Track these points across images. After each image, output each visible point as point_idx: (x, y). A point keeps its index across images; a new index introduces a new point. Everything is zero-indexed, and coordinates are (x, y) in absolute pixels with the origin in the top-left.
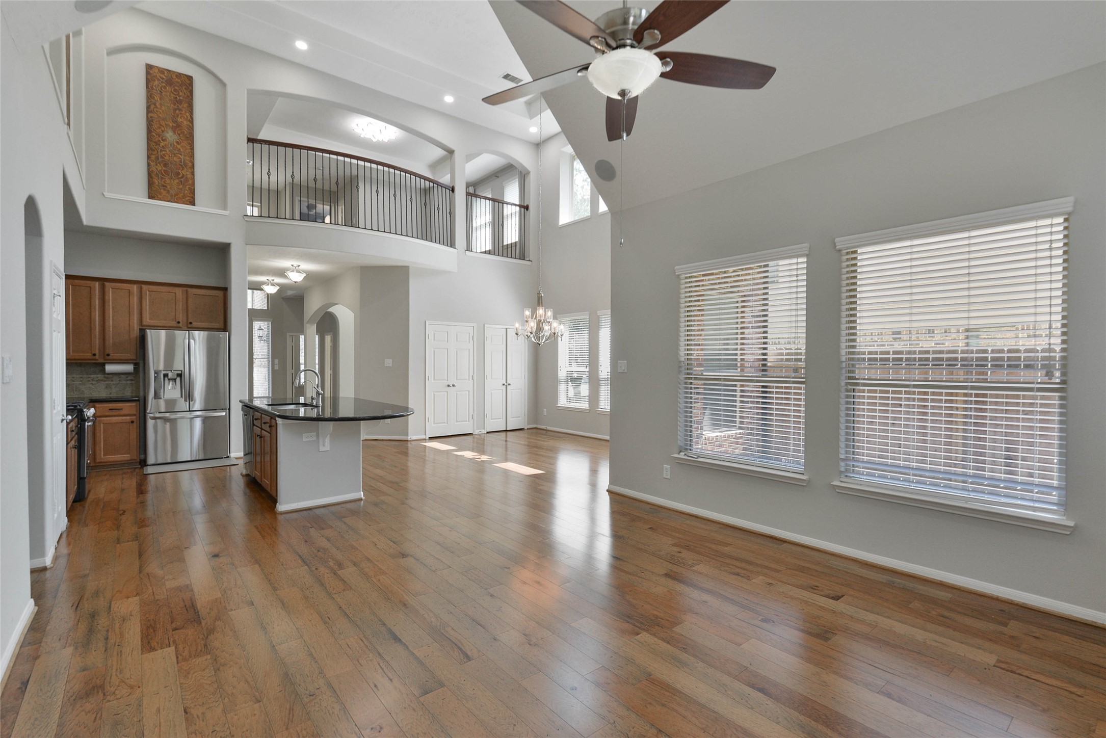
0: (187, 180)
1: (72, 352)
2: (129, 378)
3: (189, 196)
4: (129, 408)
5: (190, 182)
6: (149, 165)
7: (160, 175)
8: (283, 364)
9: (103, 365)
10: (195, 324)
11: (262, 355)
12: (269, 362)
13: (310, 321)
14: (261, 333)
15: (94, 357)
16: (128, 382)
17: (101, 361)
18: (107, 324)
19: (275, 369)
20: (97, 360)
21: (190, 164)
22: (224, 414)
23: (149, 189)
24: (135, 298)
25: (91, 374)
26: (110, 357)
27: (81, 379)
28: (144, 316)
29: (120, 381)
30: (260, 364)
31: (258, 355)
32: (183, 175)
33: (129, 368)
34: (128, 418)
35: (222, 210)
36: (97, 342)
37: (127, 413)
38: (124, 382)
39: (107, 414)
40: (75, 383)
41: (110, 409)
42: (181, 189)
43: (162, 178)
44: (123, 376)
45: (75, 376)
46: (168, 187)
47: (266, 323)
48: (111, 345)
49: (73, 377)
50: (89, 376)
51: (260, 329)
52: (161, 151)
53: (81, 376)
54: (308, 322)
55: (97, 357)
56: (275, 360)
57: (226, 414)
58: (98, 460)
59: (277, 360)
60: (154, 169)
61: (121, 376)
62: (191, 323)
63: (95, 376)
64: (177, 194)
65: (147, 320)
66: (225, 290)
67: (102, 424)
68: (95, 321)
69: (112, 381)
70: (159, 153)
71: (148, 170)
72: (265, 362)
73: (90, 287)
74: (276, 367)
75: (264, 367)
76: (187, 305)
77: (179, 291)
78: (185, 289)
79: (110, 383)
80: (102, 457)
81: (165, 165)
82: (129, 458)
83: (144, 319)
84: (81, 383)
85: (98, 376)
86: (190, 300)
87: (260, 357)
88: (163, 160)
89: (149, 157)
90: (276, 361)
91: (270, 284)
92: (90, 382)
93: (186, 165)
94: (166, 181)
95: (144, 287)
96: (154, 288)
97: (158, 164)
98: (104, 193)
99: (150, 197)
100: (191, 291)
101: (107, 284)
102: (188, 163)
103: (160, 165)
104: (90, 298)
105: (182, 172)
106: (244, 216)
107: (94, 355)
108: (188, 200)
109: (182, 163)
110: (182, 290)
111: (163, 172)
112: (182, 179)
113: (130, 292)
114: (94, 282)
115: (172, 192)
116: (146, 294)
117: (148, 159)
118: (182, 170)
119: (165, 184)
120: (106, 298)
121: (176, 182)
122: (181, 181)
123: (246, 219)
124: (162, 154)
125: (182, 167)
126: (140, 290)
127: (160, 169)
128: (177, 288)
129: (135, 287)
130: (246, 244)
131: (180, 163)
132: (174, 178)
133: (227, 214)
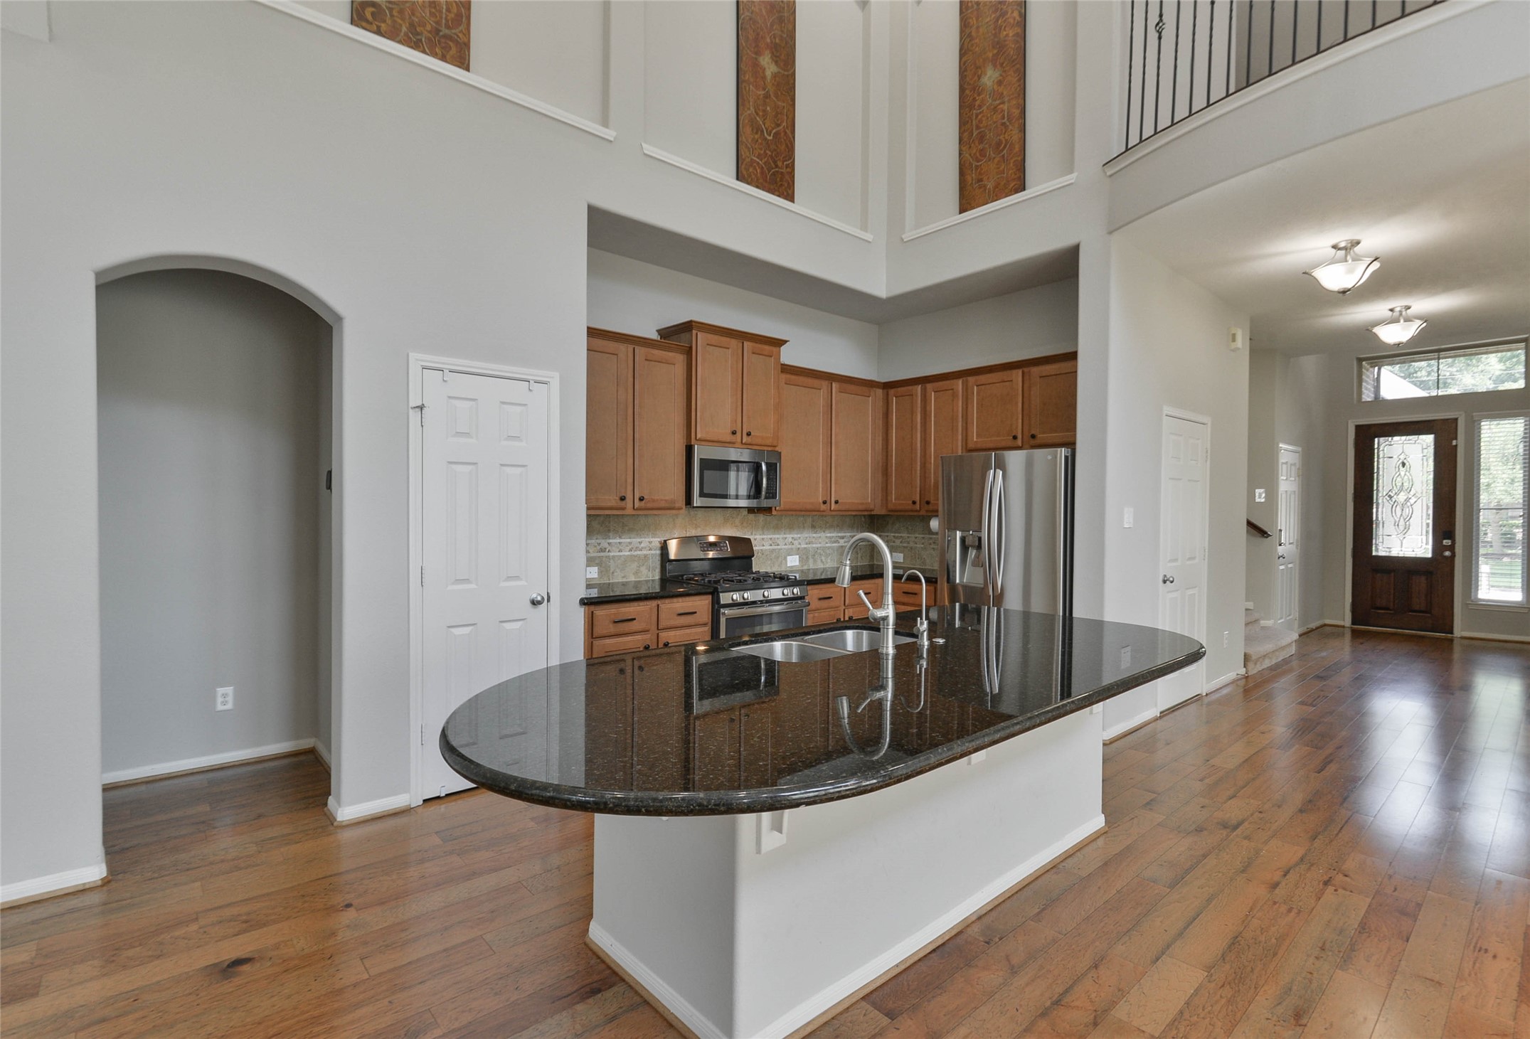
0: (1012, 146)
1: (895, 499)
3: (1015, 179)
5: (1017, 148)
6: (960, 153)
7: (974, 164)
9: (929, 519)
10: (1041, 438)
15: (915, 507)
17: (923, 513)
18: (928, 452)
20: (918, 511)
21: (1018, 112)
23: (960, 199)
24: (960, 402)
26: (930, 507)
27: (923, 541)
28: (971, 432)
32: (1006, 140)
35: (1067, 175)
36: (918, 482)
39: (902, 599)
40: (918, 546)
42: (1003, 172)
43: (977, 167)
45: (917, 535)
46: (985, 179)
48: (932, 486)
49: (916, 538)
50: (931, 536)
52: (977, 116)
53: (922, 536)
60: (967, 157)
62: (1034, 436)
64: (996, 187)
65: (974, 440)
66: (1069, 356)
68: (916, 448)
71: (960, 163)
73: (913, 395)
76: (1029, 400)
77: (1017, 375)
78: (1026, 370)
81: (982, 139)
83: (971, 439)
84: (922, 546)
86: (1034, 391)
89: (961, 140)
91: (1400, 321)
93: (1011, 118)
94: (982, 169)
95: (971, 379)
96: (983, 378)
97: (973, 145)
98: (903, 236)
99: (962, 211)
100: (1036, 370)
101: (929, 386)
102: (1014, 111)
103: (974, 144)
104: (913, 412)
105: (1004, 137)
106: (1104, 165)
107: (914, 503)
108: (1013, 185)
109: (1006, 119)
110: (1023, 373)
111: (978, 154)
112: (1005, 151)
113: (955, 395)
114: (916, 386)
115: (990, 185)
116: (973, 393)
117: (960, 143)
118: (1005, 133)
119: (980, 177)
120: (928, 408)
121: (996, 161)
122: (1003, 155)
123: (1109, 173)
124: (977, 121)
125: (1005, 127)
126: (966, 389)
127: (975, 151)
128: (1014, 372)
129: (960, 382)
130: (1110, 233)
131: (1004, 121)
132: (994, 156)
133: (1073, 181)
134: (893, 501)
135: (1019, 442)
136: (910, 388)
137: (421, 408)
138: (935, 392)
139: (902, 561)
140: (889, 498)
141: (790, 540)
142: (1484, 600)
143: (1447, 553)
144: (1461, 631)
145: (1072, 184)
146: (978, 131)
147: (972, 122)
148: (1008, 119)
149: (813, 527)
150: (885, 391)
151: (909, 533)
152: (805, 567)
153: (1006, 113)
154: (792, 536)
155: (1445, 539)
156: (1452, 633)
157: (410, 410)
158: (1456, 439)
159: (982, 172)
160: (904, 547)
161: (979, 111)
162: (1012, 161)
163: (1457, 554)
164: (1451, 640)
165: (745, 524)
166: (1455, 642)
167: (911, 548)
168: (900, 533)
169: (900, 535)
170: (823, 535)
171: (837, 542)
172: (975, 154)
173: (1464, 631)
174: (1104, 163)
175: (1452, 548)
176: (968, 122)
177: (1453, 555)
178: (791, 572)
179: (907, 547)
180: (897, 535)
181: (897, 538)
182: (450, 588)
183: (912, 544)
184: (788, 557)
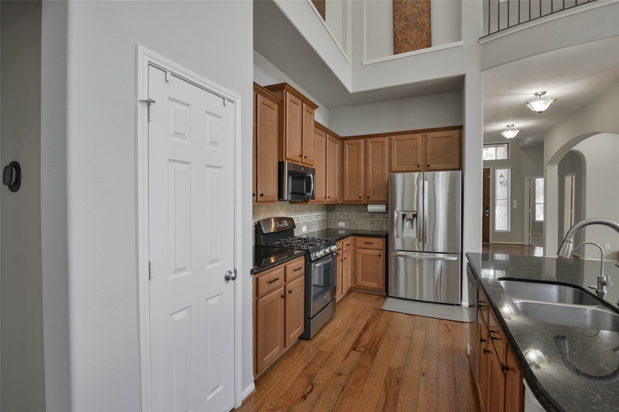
0: (424, 25)
1: (348, 195)
2: (385, 216)
3: (426, 41)
4: (378, 243)
5: (427, 26)
6: (394, 25)
7: (403, 31)
8: (521, 204)
9: (366, 205)
10: (432, 166)
11: (503, 197)
12: (508, 202)
13: (551, 162)
14: (502, 179)
15: (359, 200)
16: (384, 219)
17: (365, 202)
18: (368, 172)
19: (514, 208)
20: (362, 201)
21: (427, 9)
22: (455, 258)
23: (394, 47)
24: (387, 148)
25: (362, 213)
26: (370, 199)
28: (393, 163)
29: (379, 218)
30: (501, 204)
31: (500, 197)
32: (421, 22)
33: (382, 208)
34: (377, 251)
35: (457, 41)
36: (362, 187)
37: (376, 247)
38: (382, 219)
39: (363, 246)
41: (365, 243)
42: (419, 37)
43: (404, 33)
44: (382, 214)
46: (409, 39)
47: (506, 170)
48: (371, 189)
49: (352, 214)
50: (361, 214)
51: (501, 176)
52: (404, 8)
53: (356, 214)
54: (548, 163)
55: (362, 199)
56: (514, 200)
57: (458, 259)
58: (357, 284)
59: (516, 200)
60: (398, 28)
61: (380, 214)
62: (429, 166)
63: (365, 214)
64: (415, 43)
65: (395, 166)
66: (461, 128)
67: (360, 254)
68: (361, 171)
69: (374, 218)
70: (402, 11)
71: (394, 30)
72: (505, 202)
73: (358, 144)
74: (515, 207)
75: (504, 206)
76: (426, 148)
77: (419, 136)
78: (424, 134)
79: (373, 220)
80: (360, 281)
81: (407, 19)
82: (377, 287)
83: (393, 166)
84: (356, 218)
85: (366, 214)
86: (429, 144)
87: (501, 198)
88: (405, 15)
89: (394, 19)
90: (515, 202)
91: (510, 130)
92: (362, 219)
93: (423, 11)
94: (407, 34)
95: (393, 138)
96: (400, 137)
97: (401, 22)
98: (363, 63)
99: (395, 53)
100: (429, 135)
101: (369, 140)
102: (425, 8)
103: (403, 21)
104: (358, 152)
105: (420, 20)
106: (480, 39)
107: (360, 197)
108: (425, 43)
109: (421, 12)
110: (422, 135)
111: (405, 27)
112: (421, 27)
113: (383, 144)
114: (361, 140)
115: (412, 43)
116: (395, 144)
117: (394, 20)
118: (420, 18)
119: (406, 38)
120: (368, 151)
121: (415, 31)
122: (420, 29)
123: (481, 43)
124: (404, 11)
125: (420, 16)
126: (390, 141)
127: (403, 25)
128: (418, 134)
129: (387, 138)
130: (482, 71)
131: (419, 12)
132: (414, 28)
133: (462, 44)
134: (347, 197)
135: (420, 168)
136: (357, 140)
137: (149, 103)
138: (371, 143)
139: (344, 226)
140: (345, 195)
141: (303, 218)
142: (497, 230)
143: (488, 215)
144: (492, 241)
145: (461, 46)
146: (404, 16)
147: (401, 10)
148: (422, 12)
149: (311, 210)
150: (341, 141)
151: (348, 212)
152: (308, 232)
153: (421, 9)
154: (304, 215)
155: (486, 210)
156: (489, 242)
157: (139, 103)
158: (490, 175)
159: (407, 35)
160: (346, 219)
161: (404, 6)
162: (425, 32)
163: (490, 215)
164: (489, 245)
165: (288, 210)
166: (490, 245)
167: (350, 220)
168: (343, 212)
169: (343, 213)
170: (313, 214)
171: (317, 218)
172: (403, 26)
173: (493, 241)
174: (480, 37)
175: (489, 213)
176: (398, 11)
177: (489, 215)
178: (304, 235)
179: (347, 219)
180: (341, 213)
181: (341, 215)
182: (172, 277)
183: (350, 218)
184: (303, 227)
